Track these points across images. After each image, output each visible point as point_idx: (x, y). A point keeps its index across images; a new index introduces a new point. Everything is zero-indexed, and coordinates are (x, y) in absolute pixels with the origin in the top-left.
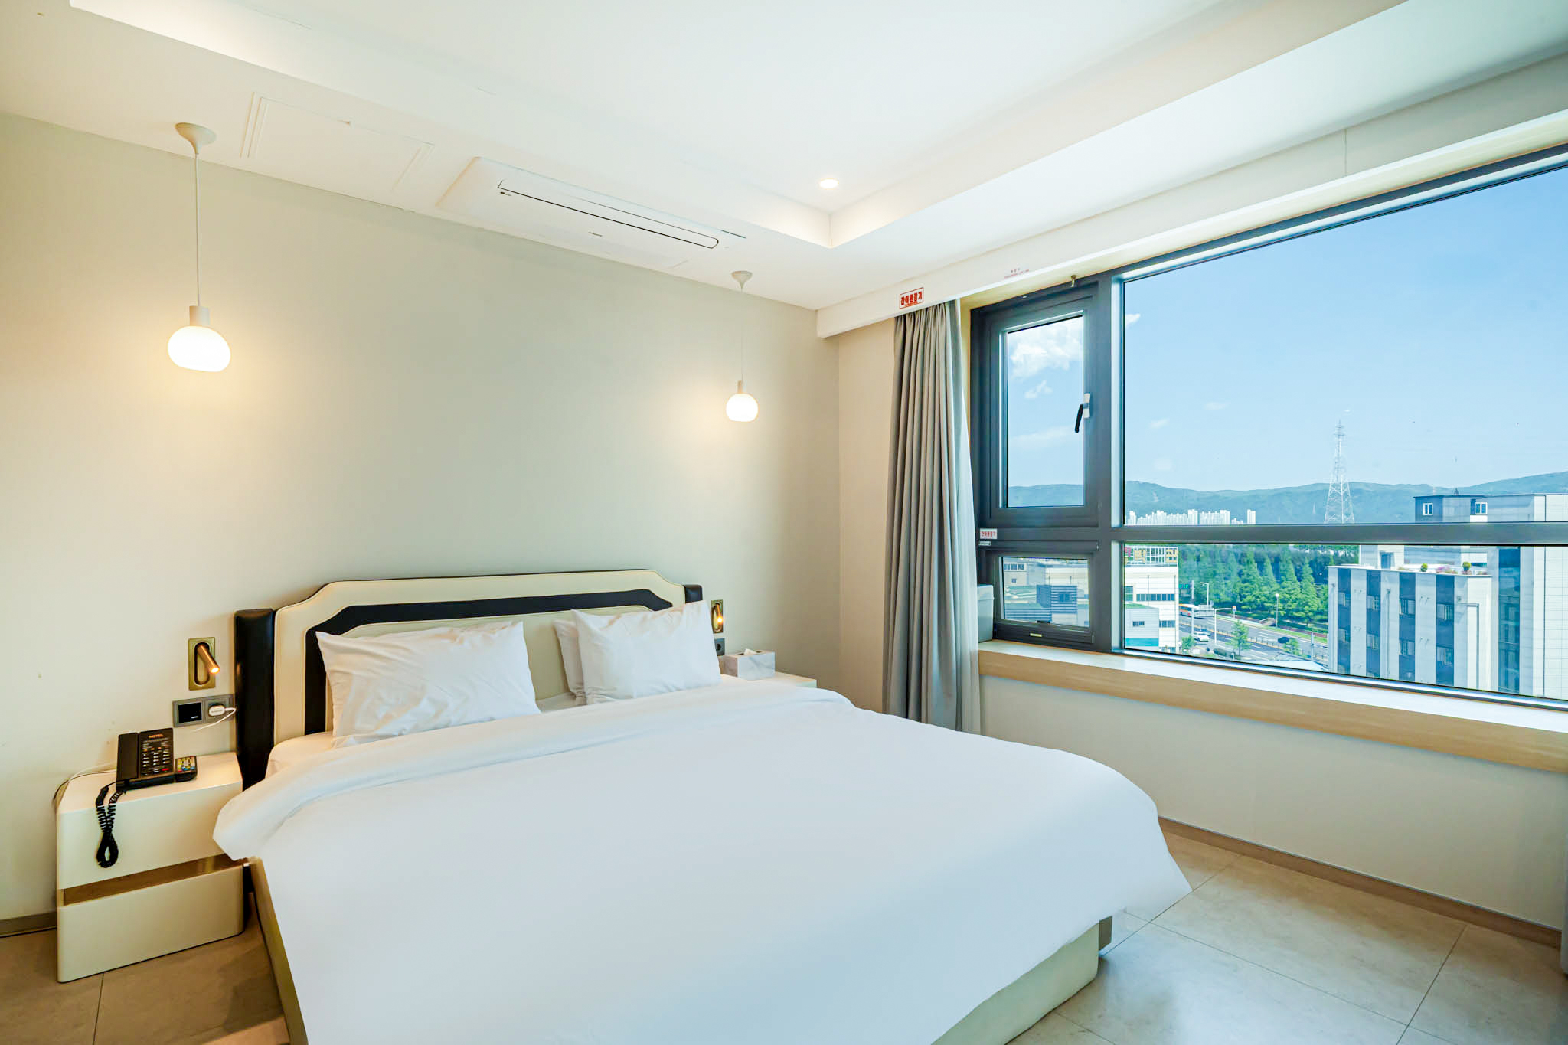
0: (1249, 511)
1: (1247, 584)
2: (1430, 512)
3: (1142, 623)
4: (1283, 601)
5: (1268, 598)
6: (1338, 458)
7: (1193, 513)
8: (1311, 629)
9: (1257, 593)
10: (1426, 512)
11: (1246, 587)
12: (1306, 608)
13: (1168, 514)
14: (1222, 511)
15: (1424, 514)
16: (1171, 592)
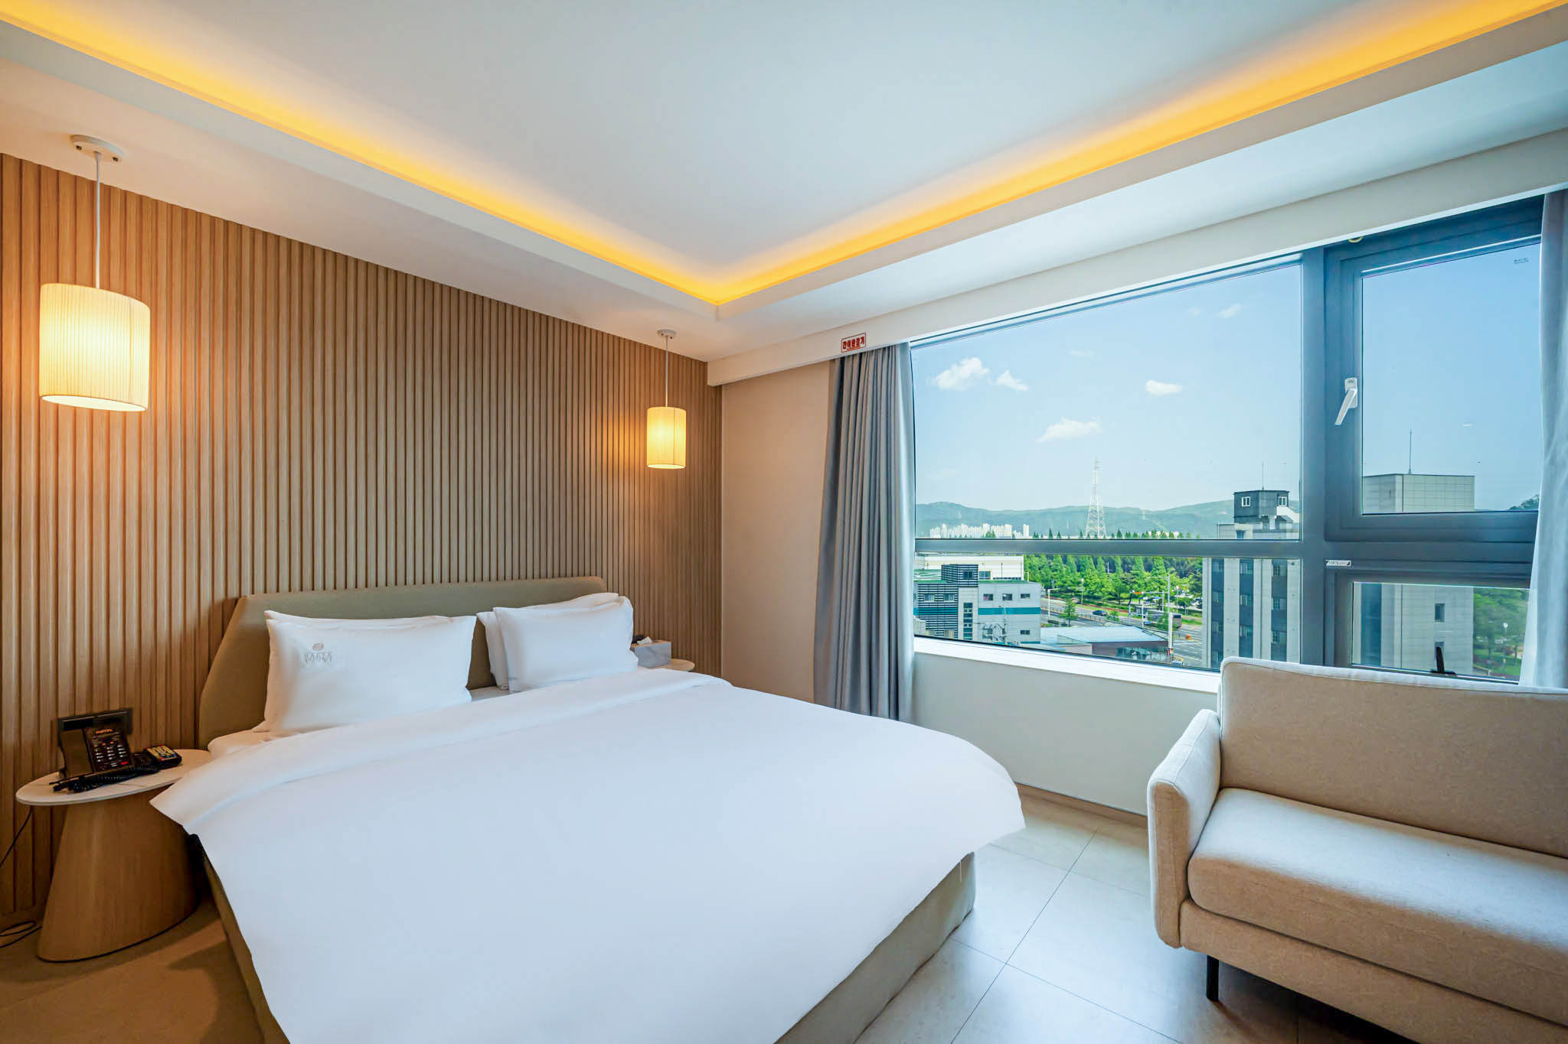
0: (1025, 525)
1: (1055, 573)
2: (1248, 504)
3: (1028, 595)
4: (1086, 585)
5: (1073, 583)
6: (1095, 485)
7: (986, 526)
8: (1106, 605)
9: (1064, 579)
10: (1244, 504)
11: (1055, 575)
12: (1103, 589)
13: (969, 527)
14: (1007, 525)
15: (1243, 505)
16: (1018, 576)
